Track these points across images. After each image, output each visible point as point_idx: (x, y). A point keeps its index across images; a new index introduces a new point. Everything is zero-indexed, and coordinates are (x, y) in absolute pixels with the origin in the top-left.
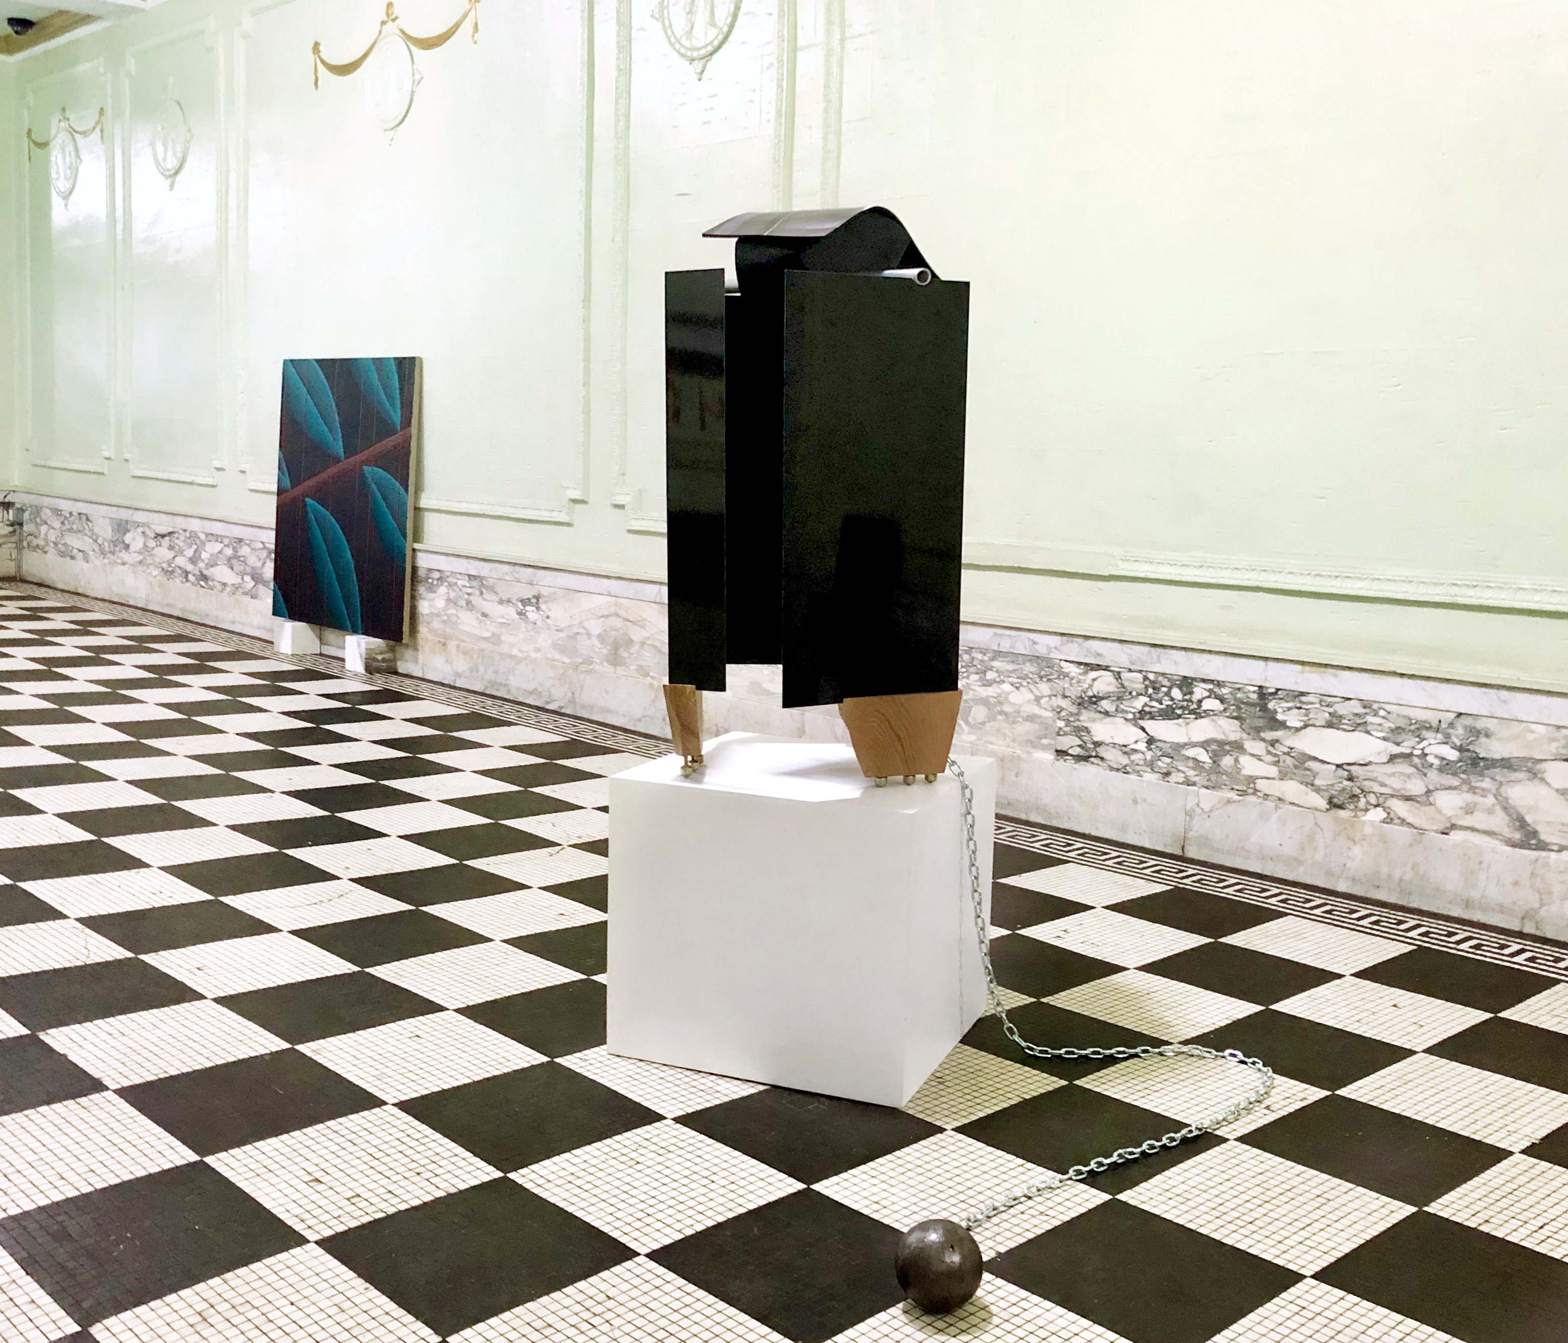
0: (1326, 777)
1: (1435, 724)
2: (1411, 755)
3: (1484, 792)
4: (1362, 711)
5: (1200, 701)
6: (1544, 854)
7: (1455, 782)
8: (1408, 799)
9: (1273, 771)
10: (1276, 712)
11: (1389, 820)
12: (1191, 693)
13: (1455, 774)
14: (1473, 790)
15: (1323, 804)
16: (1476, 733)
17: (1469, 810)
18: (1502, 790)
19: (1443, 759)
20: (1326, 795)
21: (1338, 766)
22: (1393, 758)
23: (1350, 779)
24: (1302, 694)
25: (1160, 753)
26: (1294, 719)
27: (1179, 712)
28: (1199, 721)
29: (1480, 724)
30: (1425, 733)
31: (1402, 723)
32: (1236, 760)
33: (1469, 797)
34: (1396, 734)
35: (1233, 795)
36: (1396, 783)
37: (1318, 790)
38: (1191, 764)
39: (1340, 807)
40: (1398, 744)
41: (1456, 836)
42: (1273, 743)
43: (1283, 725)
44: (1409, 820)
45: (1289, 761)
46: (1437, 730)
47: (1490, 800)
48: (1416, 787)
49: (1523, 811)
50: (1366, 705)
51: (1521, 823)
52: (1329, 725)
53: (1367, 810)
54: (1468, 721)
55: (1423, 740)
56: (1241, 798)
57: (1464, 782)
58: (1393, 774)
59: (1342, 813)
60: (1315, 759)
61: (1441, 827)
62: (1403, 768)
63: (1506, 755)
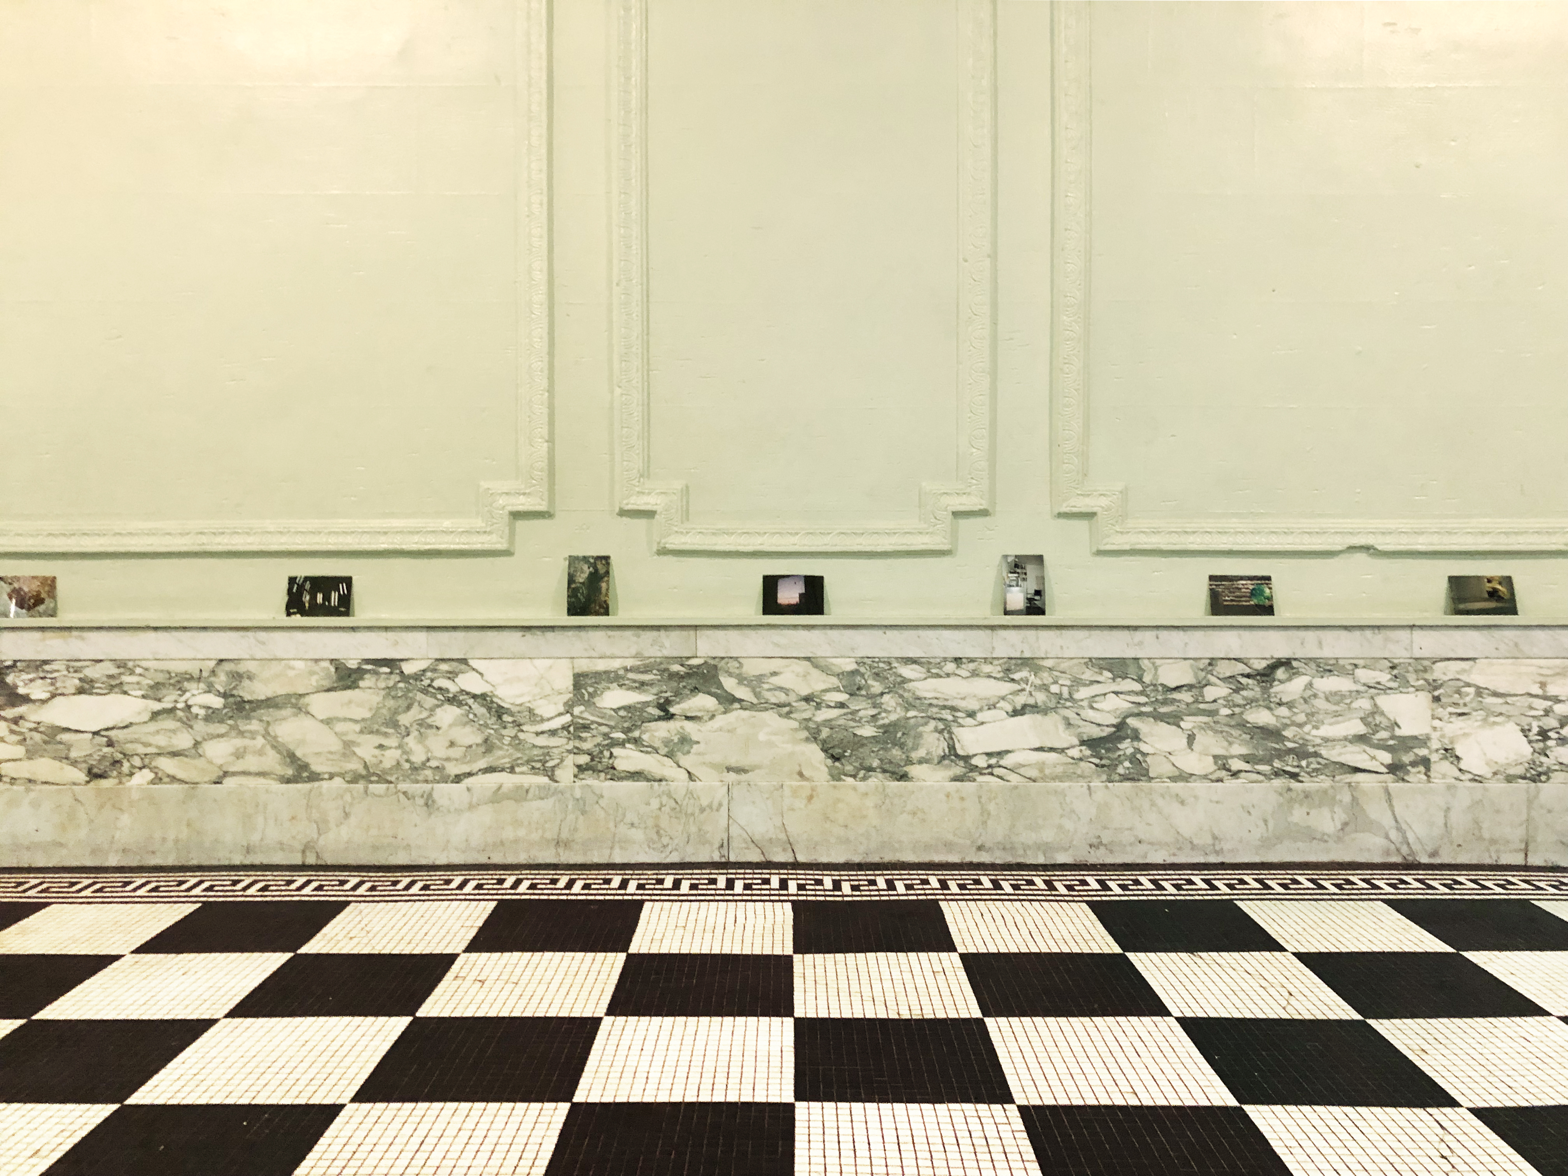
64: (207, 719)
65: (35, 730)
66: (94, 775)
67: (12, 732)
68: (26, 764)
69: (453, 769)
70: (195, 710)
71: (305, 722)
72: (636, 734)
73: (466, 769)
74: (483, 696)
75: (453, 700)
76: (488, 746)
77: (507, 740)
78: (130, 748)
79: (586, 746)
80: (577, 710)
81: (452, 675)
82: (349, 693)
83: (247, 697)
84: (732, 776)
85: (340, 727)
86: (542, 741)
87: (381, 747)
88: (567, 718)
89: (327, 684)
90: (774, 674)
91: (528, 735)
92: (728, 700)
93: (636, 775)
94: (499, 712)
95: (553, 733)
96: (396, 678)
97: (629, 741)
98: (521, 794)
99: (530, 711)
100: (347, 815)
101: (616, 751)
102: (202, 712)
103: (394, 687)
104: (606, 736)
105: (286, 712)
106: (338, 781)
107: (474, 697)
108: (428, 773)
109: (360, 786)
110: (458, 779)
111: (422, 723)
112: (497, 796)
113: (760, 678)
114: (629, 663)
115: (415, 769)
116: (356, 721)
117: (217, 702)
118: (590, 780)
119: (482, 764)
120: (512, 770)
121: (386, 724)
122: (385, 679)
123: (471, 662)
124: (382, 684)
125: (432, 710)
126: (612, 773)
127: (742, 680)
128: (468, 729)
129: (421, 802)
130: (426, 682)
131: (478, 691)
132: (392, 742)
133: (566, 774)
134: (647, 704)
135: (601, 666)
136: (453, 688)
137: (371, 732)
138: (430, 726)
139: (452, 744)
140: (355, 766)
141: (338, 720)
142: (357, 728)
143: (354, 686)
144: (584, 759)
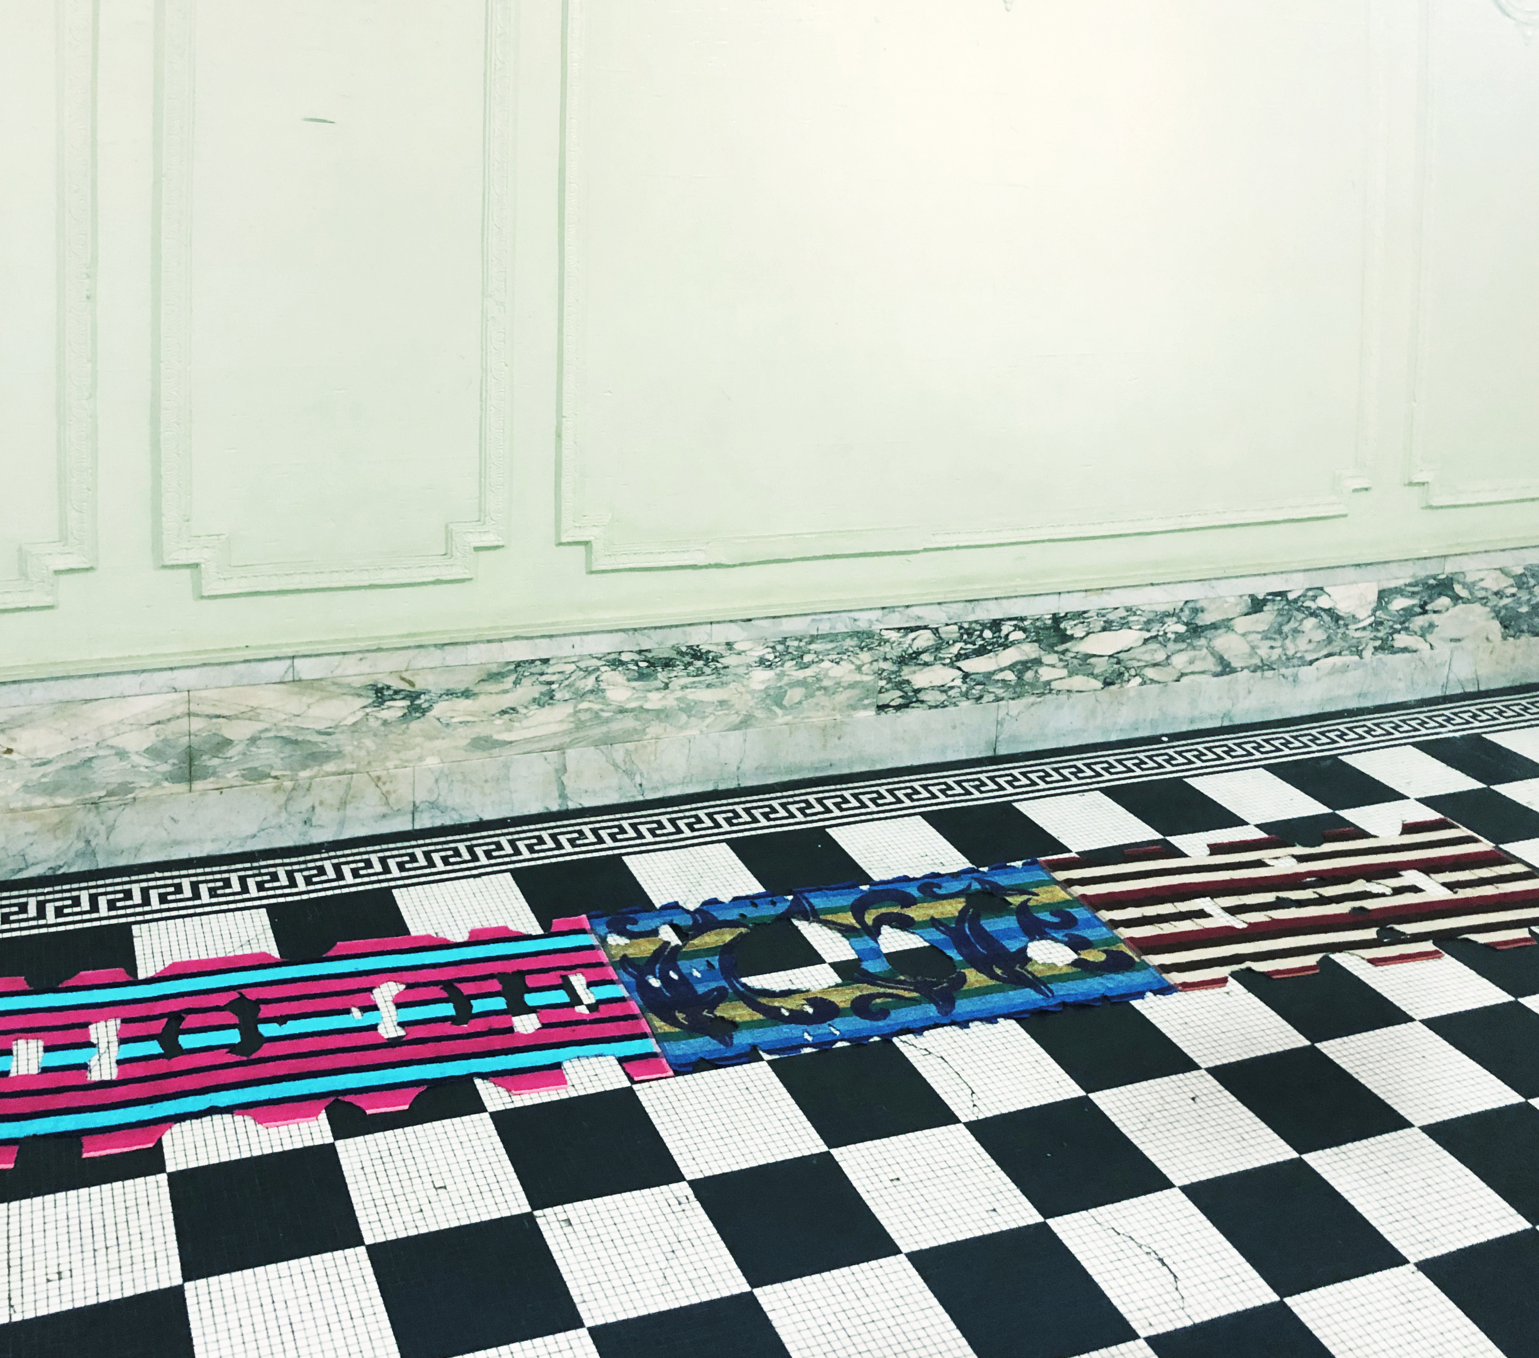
0: (1101, 666)
1: (1171, 612)
2: (1157, 636)
3: (1200, 648)
4: (1125, 614)
5: (1007, 636)
6: (1234, 675)
7: (1183, 646)
8: (1155, 665)
9: (1064, 672)
10: (1066, 629)
11: (1144, 683)
12: (1000, 631)
13: (1184, 641)
14: (1194, 648)
15: (1099, 685)
16: (1196, 611)
17: (1191, 662)
18: (1212, 644)
19: (1176, 633)
20: (1102, 678)
21: (1110, 656)
22: (1146, 641)
23: (1118, 663)
24: (1085, 612)
25: (973, 683)
26: (1079, 632)
27: (989, 648)
28: (1007, 650)
29: (1198, 605)
30: (1166, 619)
31: (1151, 616)
32: (1036, 672)
33: (1192, 653)
34: (1147, 625)
35: (1033, 699)
36: (1148, 657)
37: (1095, 677)
38: (1000, 685)
39: (1112, 683)
40: (1149, 631)
41: (1184, 680)
42: (1064, 652)
43: (1071, 638)
44: (1156, 679)
45: (1075, 661)
46: (1173, 615)
47: (1205, 651)
48: (1160, 656)
49: (1222, 652)
50: (1128, 609)
51: (1221, 660)
52: (1104, 629)
53: (1129, 680)
54: (1190, 605)
55: (1164, 624)
56: (1039, 700)
57: (1189, 644)
58: (1146, 652)
59: (1112, 687)
60: (1094, 656)
61: (1175, 678)
62: (1153, 646)
63: (1213, 620)
64: (1175, 641)
65: (1075, 657)
66: (1107, 683)
67: (1061, 660)
68: (1068, 680)
69: (1309, 657)
70: (1170, 635)
71: (1231, 636)
72: (1407, 625)
73: (1315, 657)
74: (1330, 610)
75: (1313, 614)
76: (1329, 640)
77: (1340, 635)
78: (1129, 664)
79: (1380, 635)
80: (1378, 613)
81: (1314, 598)
82: (1258, 615)
83: (1200, 623)
84: (1453, 644)
85: (1251, 637)
86: (1358, 634)
87: (1272, 647)
88: (1373, 618)
89: (1246, 610)
90: (1482, 580)
91: (1351, 633)
92: (1456, 599)
93: (1405, 650)
94: (1336, 618)
95: (1364, 628)
96: (1284, 602)
97: (1402, 629)
98: (1346, 668)
99: (1353, 616)
100: (1249, 692)
101: (1396, 636)
102: (1172, 636)
103: (1283, 609)
104: (1391, 627)
105: (1220, 631)
106: (1246, 671)
107: (1324, 610)
108: (1295, 661)
109: (1259, 674)
110: (1311, 663)
111: (1296, 631)
112: (1333, 671)
113: (1474, 584)
114: (1408, 581)
115: (1288, 659)
116: (1258, 633)
117: (1182, 629)
118: (1380, 655)
119: (1325, 652)
120: (1340, 654)
121: (1275, 633)
122: (1280, 604)
123: (1326, 589)
124: (1276, 608)
125: (1302, 621)
126: (1393, 650)
127: (1464, 585)
128: (1320, 631)
129: (1291, 679)
130: (1300, 604)
131: (1327, 607)
132: (1277, 644)
133: (1367, 654)
134: (1414, 606)
135: (1392, 584)
136: (1313, 605)
137: (1267, 638)
138: (1299, 632)
139: (1310, 641)
140: (1257, 661)
141: (1250, 633)
142: (1260, 636)
143: (1261, 610)
144: (1378, 643)
